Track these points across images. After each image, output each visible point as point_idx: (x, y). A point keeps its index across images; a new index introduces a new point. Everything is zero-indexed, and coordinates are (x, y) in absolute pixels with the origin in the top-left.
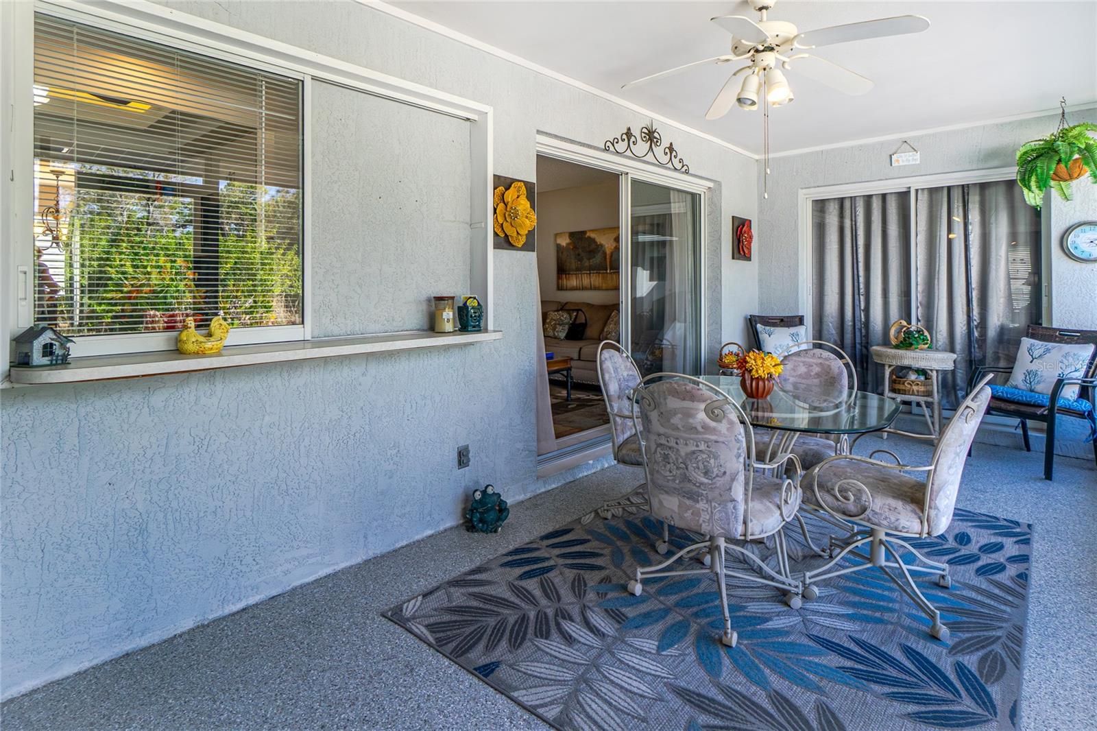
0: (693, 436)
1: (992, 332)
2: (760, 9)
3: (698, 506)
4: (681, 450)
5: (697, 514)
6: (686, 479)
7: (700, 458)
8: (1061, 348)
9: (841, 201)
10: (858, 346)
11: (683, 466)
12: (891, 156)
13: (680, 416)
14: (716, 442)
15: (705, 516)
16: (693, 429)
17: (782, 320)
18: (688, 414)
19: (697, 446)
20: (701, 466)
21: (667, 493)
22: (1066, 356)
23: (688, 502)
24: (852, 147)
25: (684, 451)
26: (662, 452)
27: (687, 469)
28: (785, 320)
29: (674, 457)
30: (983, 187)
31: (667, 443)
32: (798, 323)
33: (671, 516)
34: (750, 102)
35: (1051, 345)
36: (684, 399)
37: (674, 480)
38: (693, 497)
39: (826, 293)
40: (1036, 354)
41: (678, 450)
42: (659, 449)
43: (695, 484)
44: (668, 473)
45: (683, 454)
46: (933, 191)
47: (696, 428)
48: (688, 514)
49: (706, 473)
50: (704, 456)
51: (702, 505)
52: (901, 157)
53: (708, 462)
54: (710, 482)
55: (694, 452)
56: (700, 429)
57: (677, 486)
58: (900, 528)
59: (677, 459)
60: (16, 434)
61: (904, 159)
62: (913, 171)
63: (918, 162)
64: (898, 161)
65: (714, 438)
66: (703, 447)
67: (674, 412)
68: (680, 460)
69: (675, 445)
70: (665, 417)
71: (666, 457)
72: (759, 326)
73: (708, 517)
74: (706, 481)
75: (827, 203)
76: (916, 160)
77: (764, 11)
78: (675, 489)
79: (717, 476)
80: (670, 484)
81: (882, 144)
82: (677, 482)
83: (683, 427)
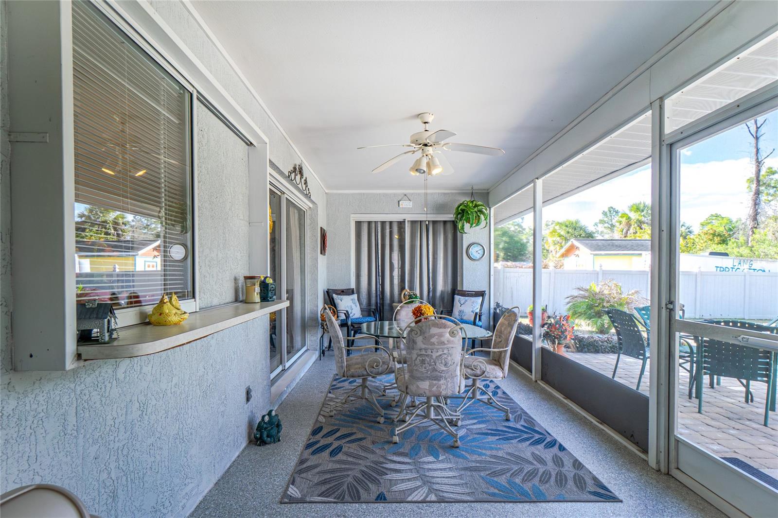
0: (442, 347)
1: (438, 293)
2: (425, 123)
3: (440, 383)
4: (433, 355)
5: (439, 387)
6: (435, 370)
7: (443, 357)
8: (471, 299)
9: (369, 223)
10: (379, 305)
11: (433, 363)
12: (399, 202)
13: (436, 337)
14: (452, 348)
15: (443, 387)
16: (443, 343)
17: (343, 291)
18: (441, 335)
19: (443, 351)
20: (443, 361)
21: (422, 380)
22: (473, 303)
23: (435, 382)
24: (380, 194)
25: (435, 355)
26: (421, 359)
27: (435, 364)
28: (345, 291)
29: (428, 360)
30: (435, 223)
31: (425, 353)
32: (351, 293)
33: (424, 392)
34: (422, 171)
35: (467, 298)
36: (441, 328)
37: (427, 372)
38: (438, 378)
39: (362, 275)
40: (462, 303)
41: (432, 356)
42: (419, 358)
43: (439, 372)
44: (424, 370)
45: (434, 357)
46: (413, 223)
47: (444, 342)
48: (434, 389)
49: (445, 365)
50: (446, 356)
51: (442, 382)
52: (404, 203)
53: (447, 359)
54: (447, 369)
55: (441, 355)
56: (446, 342)
57: (429, 375)
58: (497, 377)
59: (430, 361)
60: (35, 422)
61: (405, 204)
62: (408, 211)
63: (411, 207)
64: (402, 205)
65: (452, 346)
66: (446, 351)
67: (433, 336)
68: (432, 361)
69: (430, 353)
70: (427, 340)
71: (423, 362)
72: (334, 295)
73: (445, 387)
74: (445, 369)
75: (362, 223)
76: (410, 205)
77: (427, 124)
78: (427, 377)
79: (451, 365)
80: (425, 375)
81: (395, 195)
82: (429, 373)
83: (437, 342)
